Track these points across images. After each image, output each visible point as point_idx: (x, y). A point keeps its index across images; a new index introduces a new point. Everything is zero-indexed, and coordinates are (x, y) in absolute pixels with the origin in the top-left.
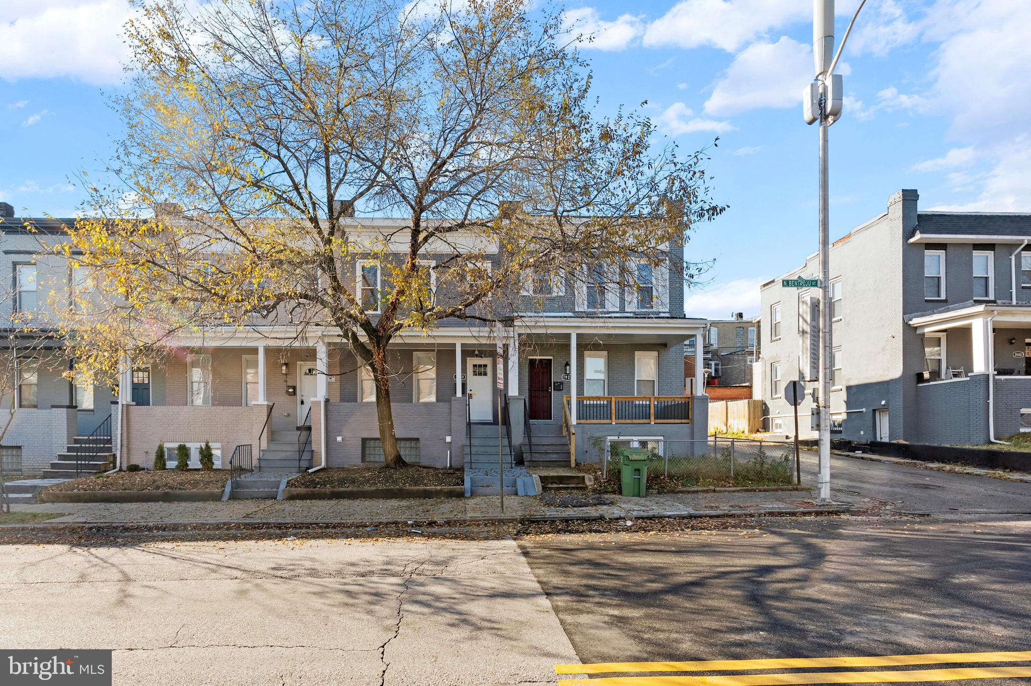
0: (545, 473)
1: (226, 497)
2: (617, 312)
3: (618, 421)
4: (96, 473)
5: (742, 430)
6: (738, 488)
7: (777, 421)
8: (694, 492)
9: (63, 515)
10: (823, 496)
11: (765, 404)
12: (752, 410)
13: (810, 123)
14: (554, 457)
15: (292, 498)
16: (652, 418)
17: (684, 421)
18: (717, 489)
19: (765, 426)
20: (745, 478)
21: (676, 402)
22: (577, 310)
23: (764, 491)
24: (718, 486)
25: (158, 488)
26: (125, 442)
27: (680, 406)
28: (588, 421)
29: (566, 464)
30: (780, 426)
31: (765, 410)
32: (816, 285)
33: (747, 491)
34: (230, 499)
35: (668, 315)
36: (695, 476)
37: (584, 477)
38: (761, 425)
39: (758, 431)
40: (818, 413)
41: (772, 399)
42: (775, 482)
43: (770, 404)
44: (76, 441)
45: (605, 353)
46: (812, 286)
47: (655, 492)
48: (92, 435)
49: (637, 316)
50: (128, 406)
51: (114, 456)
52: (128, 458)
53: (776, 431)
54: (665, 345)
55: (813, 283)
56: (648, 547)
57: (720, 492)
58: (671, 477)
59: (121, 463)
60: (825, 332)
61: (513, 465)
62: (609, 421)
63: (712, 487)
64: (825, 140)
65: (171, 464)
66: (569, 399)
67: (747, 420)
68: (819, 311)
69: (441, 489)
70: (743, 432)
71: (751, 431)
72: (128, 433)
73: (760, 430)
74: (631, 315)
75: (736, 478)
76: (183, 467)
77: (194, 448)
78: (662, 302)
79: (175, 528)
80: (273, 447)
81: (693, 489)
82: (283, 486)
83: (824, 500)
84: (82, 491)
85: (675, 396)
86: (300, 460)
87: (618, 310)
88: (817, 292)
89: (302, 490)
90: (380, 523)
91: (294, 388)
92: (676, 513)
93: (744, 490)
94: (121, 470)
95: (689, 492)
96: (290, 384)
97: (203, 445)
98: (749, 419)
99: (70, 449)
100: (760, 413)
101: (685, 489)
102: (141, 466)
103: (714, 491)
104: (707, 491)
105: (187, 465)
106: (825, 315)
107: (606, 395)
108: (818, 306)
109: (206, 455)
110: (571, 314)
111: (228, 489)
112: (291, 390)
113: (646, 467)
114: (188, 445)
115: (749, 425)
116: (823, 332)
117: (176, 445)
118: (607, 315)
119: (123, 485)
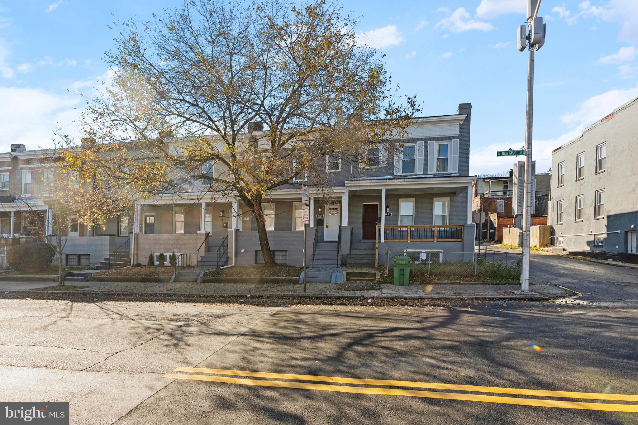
0: (351, 271)
1: (171, 281)
2: (422, 175)
3: (412, 240)
4: (120, 267)
5: (535, 245)
6: (477, 282)
7: (561, 239)
8: (445, 284)
9: (88, 287)
10: (523, 288)
11: (553, 228)
12: (542, 232)
13: (522, 50)
14: (365, 261)
15: (204, 281)
16: (435, 238)
17: (457, 240)
18: (462, 282)
19: (552, 243)
20: (485, 276)
21: (458, 229)
22: (395, 174)
23: (496, 284)
24: (463, 281)
25: (140, 275)
26: (135, 252)
27: (458, 231)
28: (392, 241)
29: (372, 266)
30: (561, 242)
31: (553, 232)
32: (522, 154)
33: (483, 284)
34: (174, 281)
35: (458, 175)
36: (448, 274)
37: (375, 274)
38: (549, 241)
39: (547, 246)
40: (522, 235)
41: (557, 224)
42: (507, 278)
43: (556, 228)
44: (114, 252)
45: (413, 199)
46: (519, 154)
47: (418, 283)
48: (119, 249)
49: (435, 176)
50: (138, 235)
51: (130, 259)
52: (137, 260)
53: (560, 245)
54: (455, 193)
55: (520, 153)
56: (349, 314)
57: (463, 284)
58: (431, 274)
59: (133, 263)
60: (528, 184)
61: (339, 266)
62: (406, 240)
63: (458, 281)
64: (532, 60)
65: (156, 263)
66: (380, 227)
67: (538, 239)
68: (524, 170)
69: (285, 279)
70: (536, 246)
71: (541, 246)
72: (137, 248)
73: (548, 245)
74: (432, 176)
75: (478, 276)
76: (162, 265)
77: (168, 254)
78: (453, 167)
79: (131, 294)
80: (207, 255)
81: (444, 282)
82: (201, 276)
83: (523, 291)
84: (106, 276)
85: (456, 225)
86: (218, 262)
87: (422, 173)
88: (523, 158)
89: (210, 277)
90: (232, 296)
91: (227, 224)
92: (411, 296)
93: (481, 283)
94: (133, 266)
95: (441, 284)
96: (225, 221)
97: (171, 254)
98: (540, 238)
99: (110, 256)
100: (548, 233)
101: (438, 282)
102: (142, 264)
103: (459, 283)
104: (454, 284)
105: (164, 264)
106: (528, 173)
107: (413, 225)
108: (524, 167)
109: (173, 258)
110: (391, 177)
111: (173, 277)
112: (225, 225)
113: (409, 268)
114: (165, 254)
115: (540, 242)
116: (526, 184)
117: (158, 254)
118: (415, 177)
119: (125, 273)
